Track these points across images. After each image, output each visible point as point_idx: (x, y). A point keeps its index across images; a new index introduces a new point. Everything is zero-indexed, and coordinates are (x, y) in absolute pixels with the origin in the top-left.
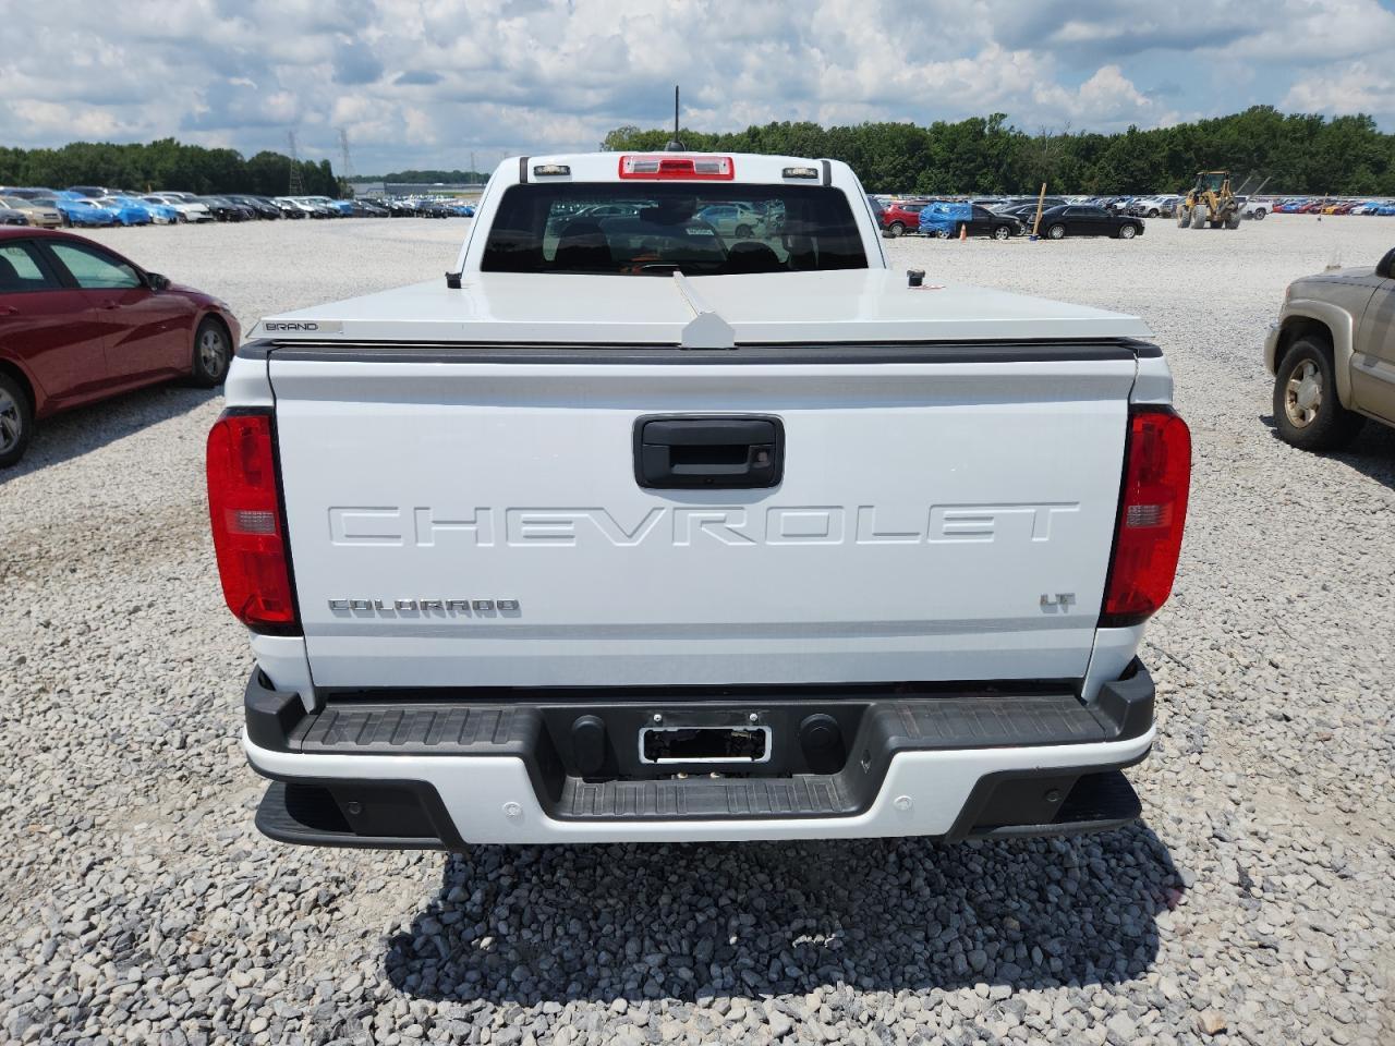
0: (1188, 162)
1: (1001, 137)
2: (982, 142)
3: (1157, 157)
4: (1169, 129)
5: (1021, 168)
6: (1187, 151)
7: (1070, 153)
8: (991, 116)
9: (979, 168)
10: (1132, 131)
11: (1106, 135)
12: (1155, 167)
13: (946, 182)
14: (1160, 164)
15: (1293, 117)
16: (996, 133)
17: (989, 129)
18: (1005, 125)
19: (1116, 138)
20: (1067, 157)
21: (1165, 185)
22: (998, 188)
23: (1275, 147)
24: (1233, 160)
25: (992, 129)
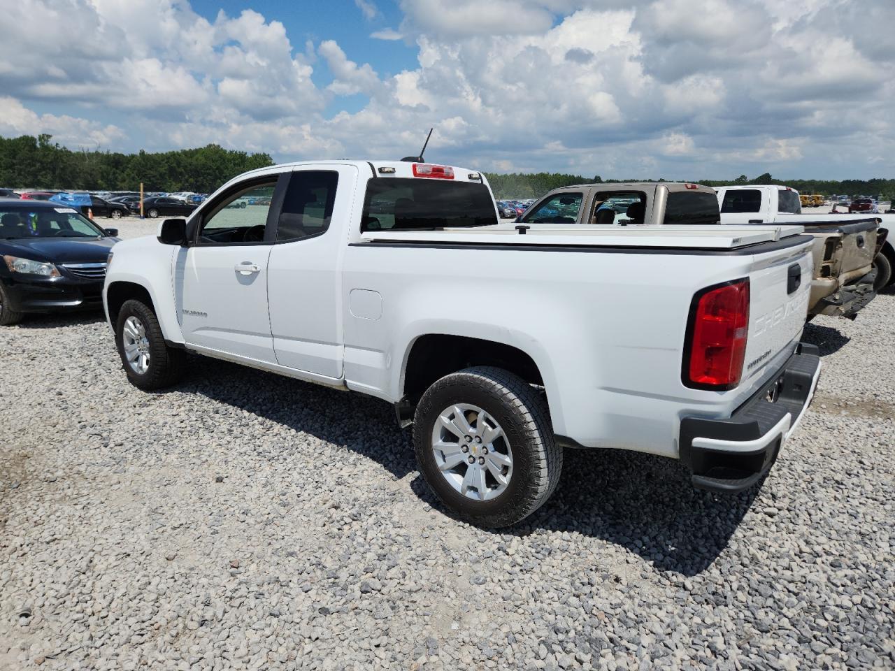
0: (181, 174)
1: (50, 150)
2: (36, 152)
3: (162, 170)
4: (164, 153)
5: (71, 173)
6: (179, 167)
7: (104, 164)
8: (40, 136)
9: (40, 170)
10: (142, 153)
11: (126, 154)
12: (162, 175)
13: (14, 179)
14: (165, 174)
15: (231, 152)
16: (46, 148)
17: (40, 144)
18: (52, 142)
19: (133, 156)
20: (104, 167)
21: (170, 186)
22: (57, 184)
23: (227, 168)
24: (205, 174)
25: (42, 144)
